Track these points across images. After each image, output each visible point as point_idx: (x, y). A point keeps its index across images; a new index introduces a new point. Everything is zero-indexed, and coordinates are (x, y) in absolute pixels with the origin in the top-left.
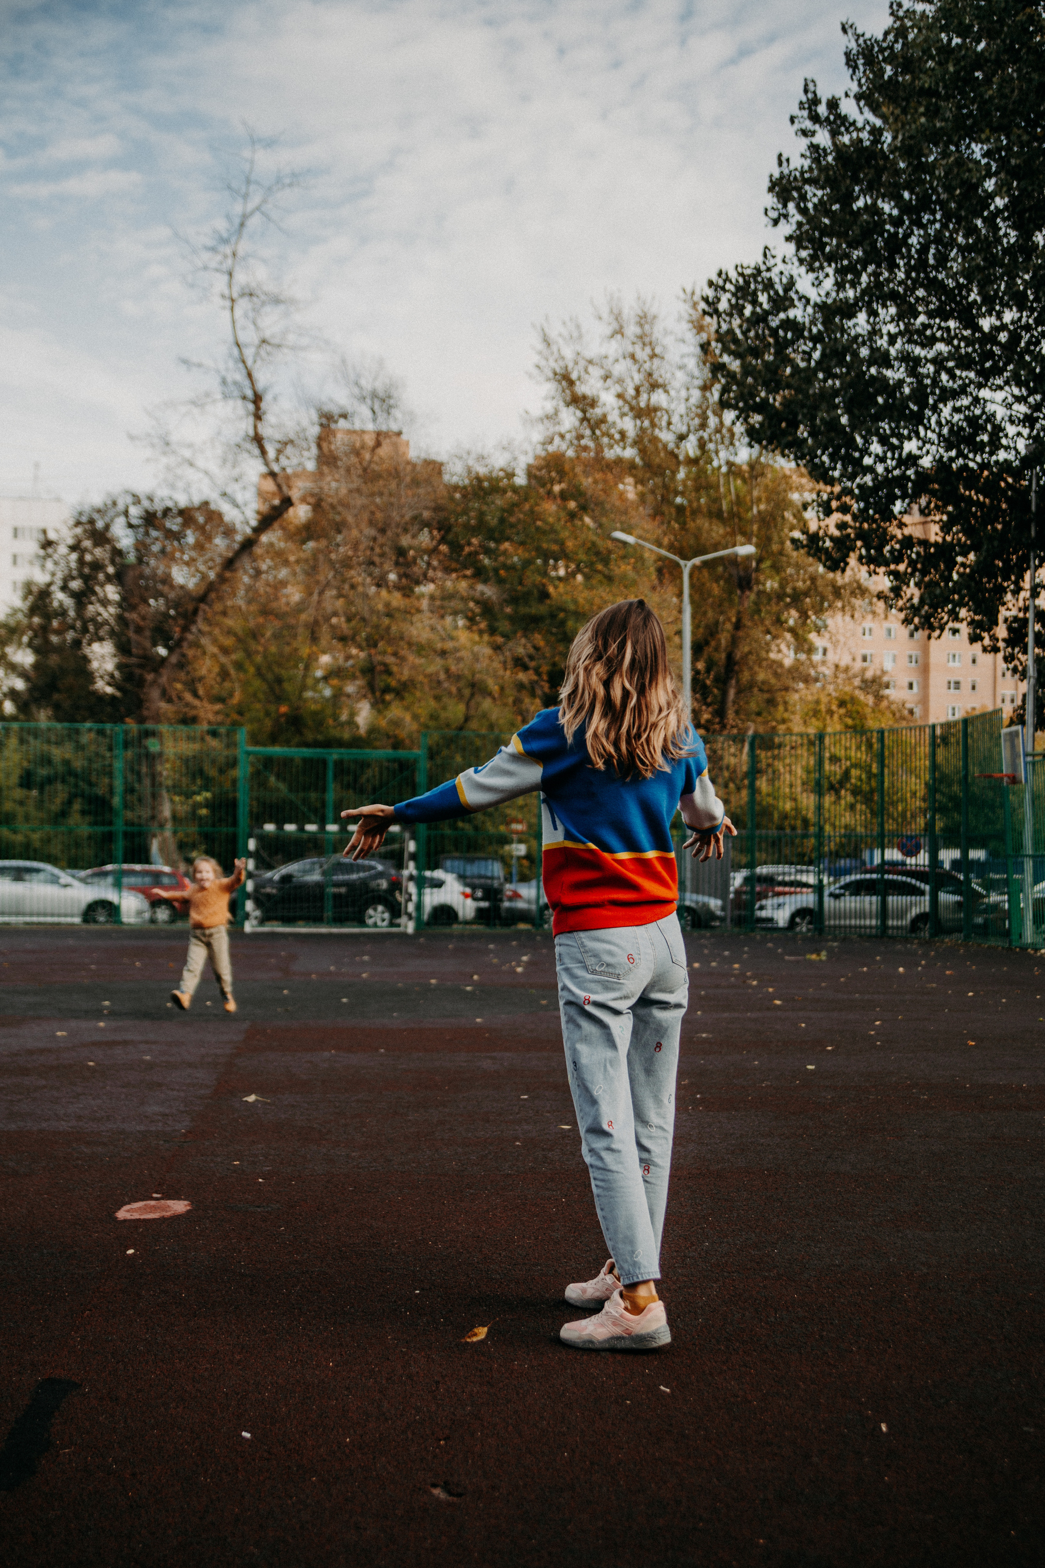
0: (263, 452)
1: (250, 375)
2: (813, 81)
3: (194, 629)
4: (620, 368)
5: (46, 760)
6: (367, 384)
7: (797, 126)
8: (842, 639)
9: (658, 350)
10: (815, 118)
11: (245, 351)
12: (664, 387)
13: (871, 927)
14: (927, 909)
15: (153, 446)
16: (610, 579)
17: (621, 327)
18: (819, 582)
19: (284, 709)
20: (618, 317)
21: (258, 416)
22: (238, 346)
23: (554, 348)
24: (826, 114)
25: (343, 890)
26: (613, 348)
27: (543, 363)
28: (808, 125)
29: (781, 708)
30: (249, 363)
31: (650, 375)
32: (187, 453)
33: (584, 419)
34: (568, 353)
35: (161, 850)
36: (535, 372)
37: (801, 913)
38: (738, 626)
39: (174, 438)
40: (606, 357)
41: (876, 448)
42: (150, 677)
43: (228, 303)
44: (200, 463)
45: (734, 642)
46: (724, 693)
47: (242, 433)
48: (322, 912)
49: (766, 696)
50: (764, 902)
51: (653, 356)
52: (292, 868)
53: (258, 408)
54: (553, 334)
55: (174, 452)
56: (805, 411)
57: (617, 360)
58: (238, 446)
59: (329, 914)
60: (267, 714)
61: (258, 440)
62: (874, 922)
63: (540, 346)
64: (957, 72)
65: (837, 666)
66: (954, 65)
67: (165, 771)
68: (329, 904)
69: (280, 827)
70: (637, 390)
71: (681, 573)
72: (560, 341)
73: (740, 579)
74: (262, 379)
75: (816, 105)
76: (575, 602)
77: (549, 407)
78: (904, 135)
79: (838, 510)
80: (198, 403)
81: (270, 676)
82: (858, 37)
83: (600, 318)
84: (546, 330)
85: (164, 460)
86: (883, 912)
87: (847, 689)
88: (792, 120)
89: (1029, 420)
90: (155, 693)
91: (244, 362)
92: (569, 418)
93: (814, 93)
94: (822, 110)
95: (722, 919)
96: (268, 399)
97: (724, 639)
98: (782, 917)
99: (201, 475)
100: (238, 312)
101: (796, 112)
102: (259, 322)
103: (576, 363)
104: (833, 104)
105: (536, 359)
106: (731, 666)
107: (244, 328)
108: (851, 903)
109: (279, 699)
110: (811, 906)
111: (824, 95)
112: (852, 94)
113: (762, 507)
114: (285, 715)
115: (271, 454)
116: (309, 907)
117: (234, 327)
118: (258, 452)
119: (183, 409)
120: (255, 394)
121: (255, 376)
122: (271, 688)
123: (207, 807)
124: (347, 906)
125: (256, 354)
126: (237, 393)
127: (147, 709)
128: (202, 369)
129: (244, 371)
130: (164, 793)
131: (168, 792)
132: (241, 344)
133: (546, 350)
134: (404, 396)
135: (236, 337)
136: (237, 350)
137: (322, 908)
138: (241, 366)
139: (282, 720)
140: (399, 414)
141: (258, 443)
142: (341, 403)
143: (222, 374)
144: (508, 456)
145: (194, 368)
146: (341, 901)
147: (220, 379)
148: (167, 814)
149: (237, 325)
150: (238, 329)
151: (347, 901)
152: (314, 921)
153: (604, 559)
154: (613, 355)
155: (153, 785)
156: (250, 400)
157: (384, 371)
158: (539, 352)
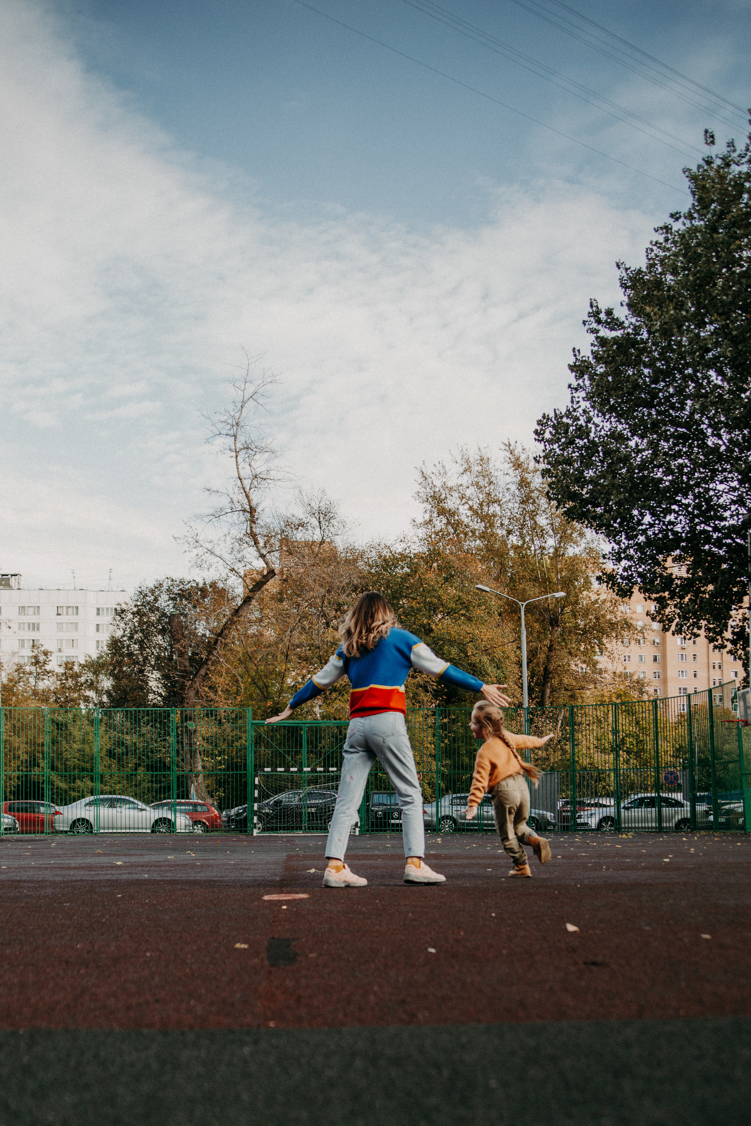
0: (256, 543)
1: (247, 496)
2: (595, 300)
3: (215, 653)
4: (470, 492)
5: (121, 743)
6: (315, 505)
7: (587, 327)
8: (617, 657)
9: (493, 479)
10: (599, 322)
11: (244, 482)
12: (498, 501)
13: (652, 828)
14: (689, 816)
15: (188, 543)
16: (469, 619)
17: (470, 467)
18: (602, 620)
19: (270, 703)
20: (467, 461)
21: (253, 521)
22: (241, 479)
23: (430, 480)
24: (605, 319)
25: (313, 810)
26: (466, 479)
27: (422, 490)
28: (594, 325)
29: (580, 700)
30: (247, 490)
31: (489, 494)
32: (210, 546)
33: (449, 523)
34: (438, 483)
35: (197, 791)
37: (605, 819)
38: (551, 649)
39: (200, 538)
40: (461, 485)
41: (648, 519)
42: (188, 684)
43: (234, 454)
44: (218, 551)
45: (548, 658)
46: (543, 692)
47: (244, 532)
48: (301, 824)
49: (569, 693)
50: (582, 813)
51: (490, 483)
52: (282, 797)
53: (252, 516)
54: (428, 472)
55: (201, 546)
56: (603, 496)
57: (468, 487)
58: (241, 540)
59: (305, 824)
60: (259, 707)
61: (253, 536)
62: (654, 825)
63: (421, 480)
64: (695, 281)
65: (614, 673)
66: (693, 276)
67: (199, 742)
68: (305, 818)
69: (274, 770)
70: (481, 505)
71: (520, 609)
72: (432, 476)
73: (551, 620)
74: (255, 498)
75: (599, 314)
76: (449, 634)
77: (427, 517)
78: (661, 322)
79: (625, 558)
80: (217, 515)
81: (260, 684)
82: (627, 269)
83: (456, 462)
84: (424, 471)
85: (196, 551)
86: (660, 818)
87: (622, 687)
88: (584, 323)
89: (740, 501)
90: (192, 694)
91: (244, 489)
92: (440, 523)
93: (597, 307)
94: (603, 316)
95: (554, 825)
96: (259, 510)
97: (542, 656)
98: (593, 822)
99: (218, 560)
100: (240, 459)
101: (586, 318)
102: (253, 464)
103: (444, 490)
104: (609, 313)
105: (418, 488)
106: (547, 674)
107: (243, 468)
108: (637, 813)
109: (267, 698)
110: (613, 815)
111: (603, 307)
112: (625, 304)
113: (563, 574)
114: (270, 707)
115: (261, 544)
116: (293, 821)
117: (238, 468)
118: (253, 543)
119: (207, 519)
120: (251, 508)
121: (251, 497)
122: (261, 691)
123: (224, 764)
124: (317, 820)
125: (251, 484)
126: (240, 508)
127: (188, 703)
128: (219, 494)
129: (244, 494)
130: (198, 755)
131: (200, 755)
132: (242, 477)
133: (424, 482)
134: (338, 512)
135: (239, 474)
136: (239, 481)
137: (301, 821)
138: (242, 491)
139: (269, 711)
140: (336, 524)
141: (253, 537)
142: (300, 517)
143: (231, 496)
144: (404, 545)
145: (214, 494)
146: (313, 816)
147: (229, 499)
148: (200, 768)
149: (240, 467)
150: (240, 469)
151: (317, 817)
152: (297, 829)
153: (466, 607)
154: (465, 484)
155: (191, 751)
156: (248, 512)
157: (326, 497)
158: (420, 484)
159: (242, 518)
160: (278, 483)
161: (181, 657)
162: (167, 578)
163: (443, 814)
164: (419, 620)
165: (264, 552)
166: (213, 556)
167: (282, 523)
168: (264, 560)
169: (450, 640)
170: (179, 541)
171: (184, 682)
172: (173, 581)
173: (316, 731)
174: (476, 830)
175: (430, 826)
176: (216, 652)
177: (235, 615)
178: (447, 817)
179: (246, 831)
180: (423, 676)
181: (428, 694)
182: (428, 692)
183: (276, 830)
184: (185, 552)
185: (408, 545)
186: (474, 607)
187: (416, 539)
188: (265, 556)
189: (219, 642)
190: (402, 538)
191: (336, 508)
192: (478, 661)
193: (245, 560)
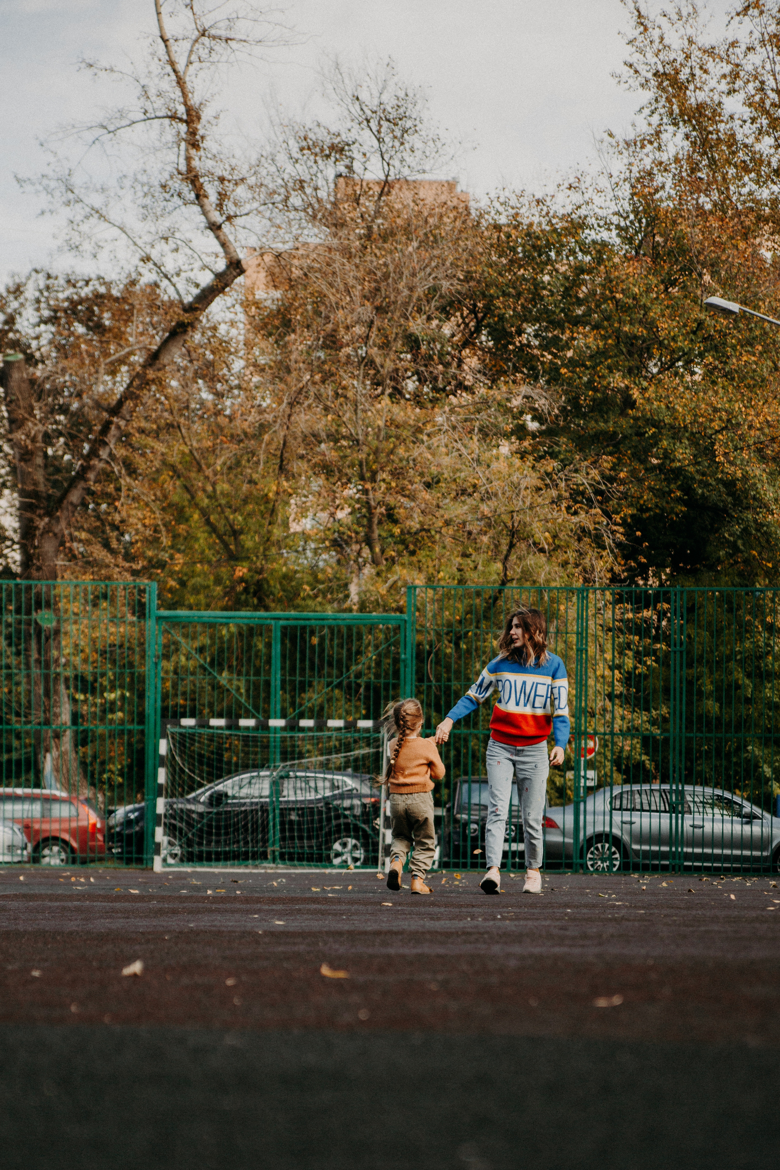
0: (200, 196)
1: (180, 82)
3: (104, 453)
11: (174, 47)
15: (49, 192)
19: (241, 571)
21: (192, 142)
22: (165, 41)
23: (655, 34)
25: (293, 816)
27: (635, 59)
30: (181, 66)
32: (96, 200)
35: (57, 769)
36: (626, 72)
39: (77, 180)
40: (734, 44)
42: (42, 523)
44: (114, 214)
47: (170, 168)
48: (265, 846)
52: (227, 785)
53: (193, 133)
55: (79, 201)
57: (750, 49)
59: (273, 848)
60: (218, 581)
61: (192, 177)
63: (635, 32)
67: (64, 657)
85: (66, 212)
91: (172, 63)
99: (116, 232)
103: (688, 57)
105: (628, 53)
109: (234, 558)
114: (242, 580)
115: (213, 198)
116: (245, 839)
117: (159, 13)
118: (192, 196)
119: (89, 136)
120: (189, 110)
121: (189, 86)
122: (223, 541)
123: (121, 709)
124: (301, 838)
125: (191, 51)
126: (163, 112)
127: (39, 569)
128: (115, 75)
129: (173, 77)
130: (62, 687)
131: (68, 688)
132: (168, 36)
133: (641, 38)
134: (425, 115)
135: (161, 28)
136: (162, 45)
137: (265, 841)
138: (169, 69)
139: (240, 588)
140: (418, 145)
141: (193, 182)
142: (334, 129)
143: (143, 82)
144: (576, 198)
145: (102, 74)
146: (291, 830)
147: (140, 88)
148: (66, 717)
149: (162, 10)
150: (165, 17)
151: (300, 830)
152: (254, 858)
153: (716, 348)
154: (744, 41)
155: (47, 677)
156: (181, 120)
157: (396, 79)
158: (630, 42)
159: (169, 135)
160: (258, 50)
161: (26, 461)
162: (37, 271)
163: (590, 831)
164: (603, 377)
165: (217, 217)
166: (105, 225)
167: (292, 142)
168: (218, 237)
169: (672, 427)
170: (28, 188)
171: (31, 520)
172: (49, 277)
173: (350, 636)
174: (665, 868)
175: (559, 856)
176: (107, 450)
177: (151, 365)
178: (599, 837)
179: (140, 861)
180: (593, 511)
181: (604, 553)
182: (604, 548)
183: (209, 859)
184: (43, 213)
185: (587, 196)
186: (734, 347)
187: (604, 183)
188: (219, 227)
189: (113, 427)
190: (572, 180)
191: (418, 107)
192: (739, 474)
193: (177, 235)
